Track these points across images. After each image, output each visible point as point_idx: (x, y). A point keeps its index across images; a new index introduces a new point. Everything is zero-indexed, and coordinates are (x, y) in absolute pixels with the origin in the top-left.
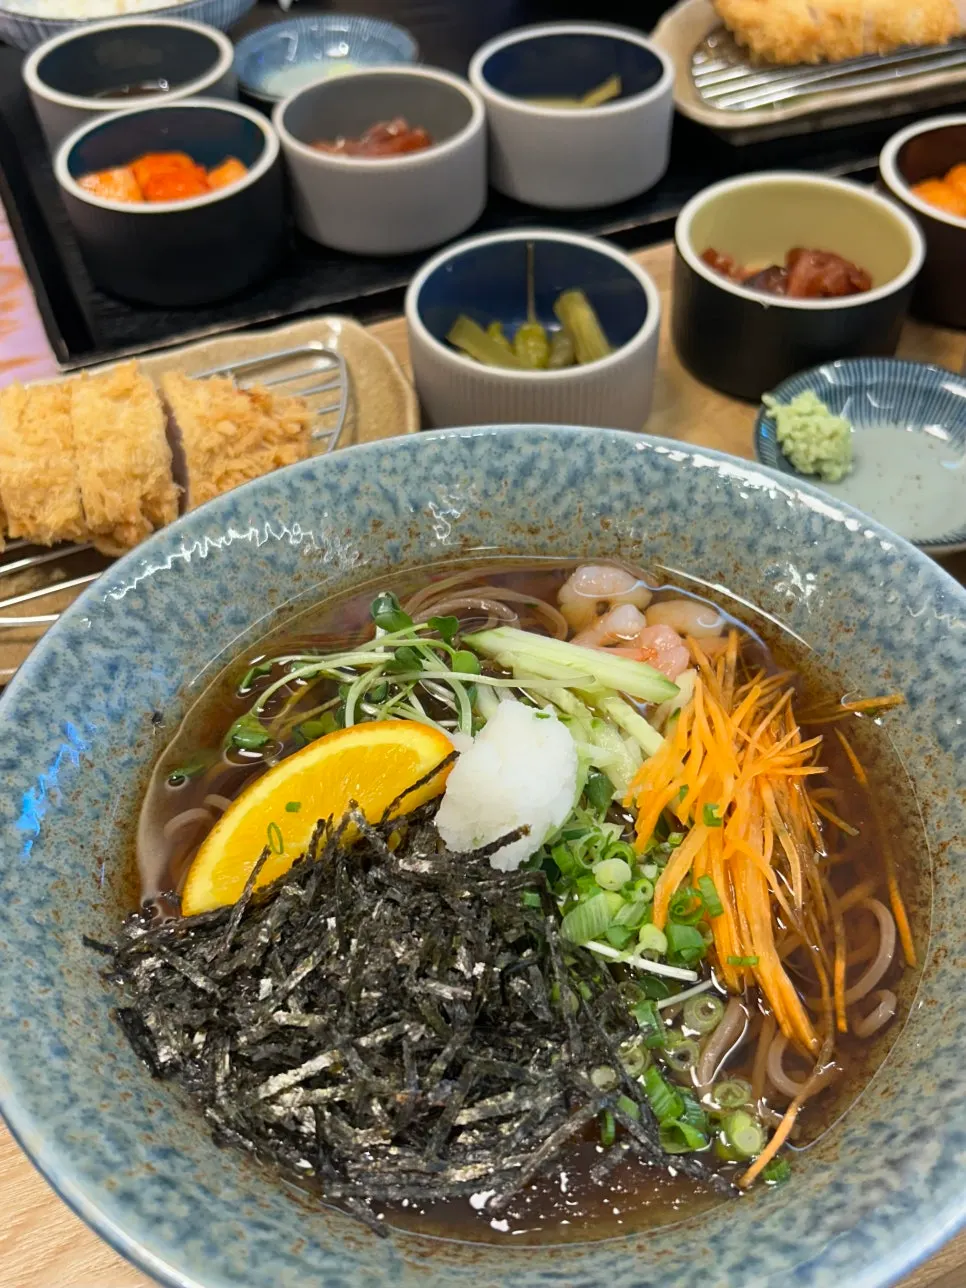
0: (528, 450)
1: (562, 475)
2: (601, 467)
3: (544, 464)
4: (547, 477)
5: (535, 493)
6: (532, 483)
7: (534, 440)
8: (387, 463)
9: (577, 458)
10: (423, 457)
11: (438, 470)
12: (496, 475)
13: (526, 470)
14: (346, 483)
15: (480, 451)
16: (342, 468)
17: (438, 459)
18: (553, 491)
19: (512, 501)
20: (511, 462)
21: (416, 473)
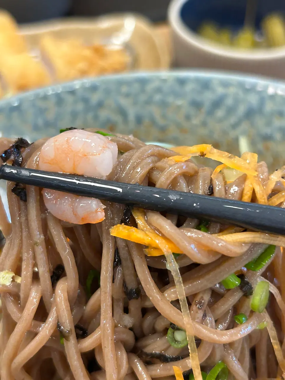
0: (220, 90)
1: (242, 109)
2: (269, 107)
3: (229, 102)
4: (231, 111)
5: (220, 121)
6: (220, 113)
7: (225, 84)
8: (124, 89)
9: (253, 99)
10: (150, 87)
11: (158, 97)
12: (197, 105)
13: (217, 104)
14: (95, 98)
15: (189, 87)
16: (94, 88)
17: (159, 90)
18: (233, 120)
19: (204, 124)
20: (208, 97)
21: (143, 98)
